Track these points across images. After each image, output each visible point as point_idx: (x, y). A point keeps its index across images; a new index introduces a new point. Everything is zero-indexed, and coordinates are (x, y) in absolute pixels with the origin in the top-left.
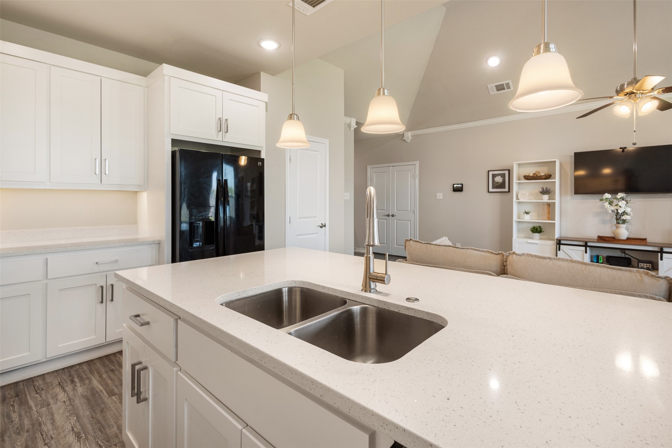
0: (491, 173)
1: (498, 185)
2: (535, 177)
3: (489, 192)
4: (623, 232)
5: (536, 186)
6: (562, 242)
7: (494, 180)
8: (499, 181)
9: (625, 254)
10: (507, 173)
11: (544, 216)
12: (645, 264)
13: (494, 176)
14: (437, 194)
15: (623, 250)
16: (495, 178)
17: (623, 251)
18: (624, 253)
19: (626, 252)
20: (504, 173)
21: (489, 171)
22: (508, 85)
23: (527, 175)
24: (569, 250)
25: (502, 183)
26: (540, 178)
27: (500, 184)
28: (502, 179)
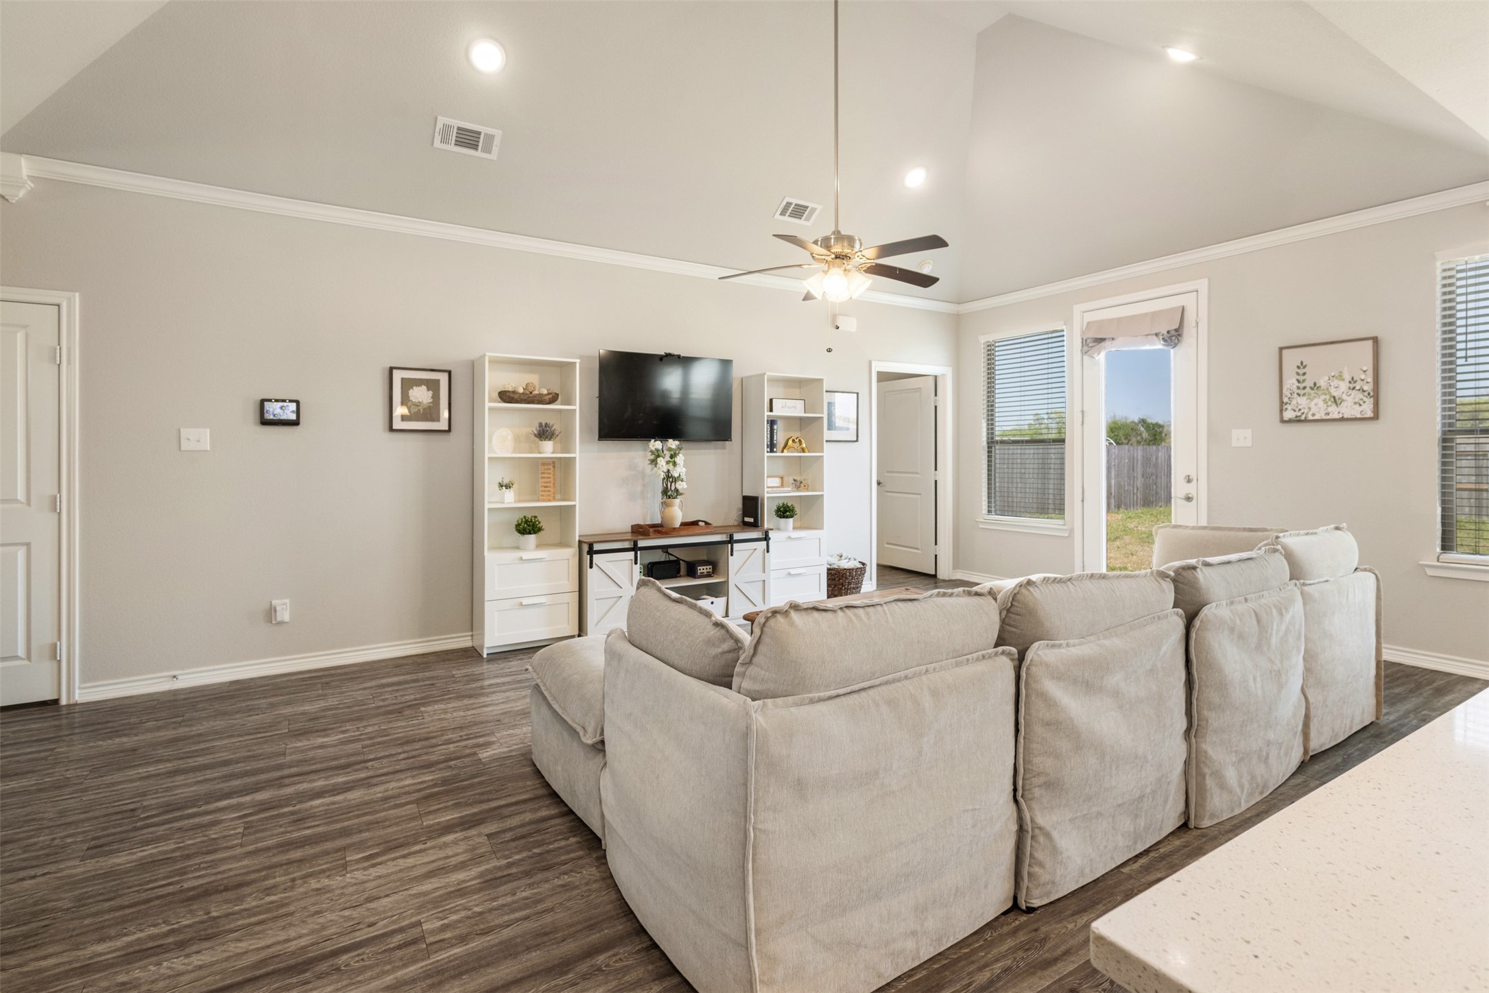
0: (398, 376)
1: (419, 410)
2: (528, 398)
3: (391, 429)
4: (678, 514)
5: (526, 417)
6: (596, 547)
7: (408, 397)
8: (421, 400)
9: (669, 554)
10: (443, 378)
11: (545, 491)
12: (705, 567)
13: (407, 384)
14: (185, 433)
15: (665, 548)
16: (411, 392)
17: (665, 550)
18: (667, 552)
19: (670, 550)
20: (437, 378)
21: (391, 369)
22: (490, 138)
23: (510, 389)
24: (608, 564)
25: (429, 407)
26: (539, 400)
27: (424, 409)
28: (430, 393)
